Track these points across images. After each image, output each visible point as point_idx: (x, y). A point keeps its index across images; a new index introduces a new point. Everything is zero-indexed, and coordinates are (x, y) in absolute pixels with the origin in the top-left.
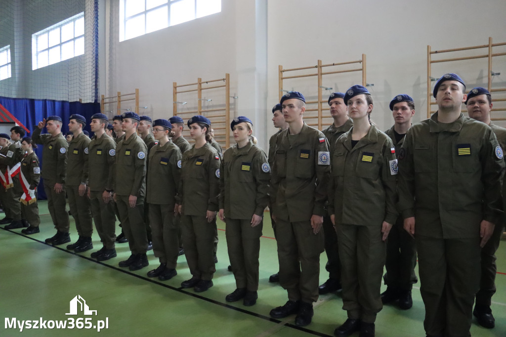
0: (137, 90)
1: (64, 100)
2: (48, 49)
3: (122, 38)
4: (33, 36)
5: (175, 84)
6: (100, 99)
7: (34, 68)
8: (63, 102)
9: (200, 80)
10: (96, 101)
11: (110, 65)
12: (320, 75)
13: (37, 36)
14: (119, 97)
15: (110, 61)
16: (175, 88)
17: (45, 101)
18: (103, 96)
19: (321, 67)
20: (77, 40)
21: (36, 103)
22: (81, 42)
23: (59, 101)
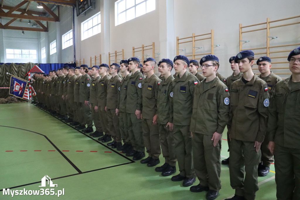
0: (84, 59)
1: (62, 63)
2: (67, 41)
3: (82, 39)
4: (63, 36)
5: (91, 57)
6: (76, 62)
7: (63, 48)
8: (62, 64)
9: (95, 56)
10: (75, 62)
11: (80, 49)
12: (116, 56)
13: (64, 36)
14: (80, 61)
15: (80, 48)
16: (91, 59)
17: (55, 64)
18: (77, 61)
19: (116, 53)
20: (70, 40)
21: (52, 65)
22: (72, 40)
23: (60, 64)
